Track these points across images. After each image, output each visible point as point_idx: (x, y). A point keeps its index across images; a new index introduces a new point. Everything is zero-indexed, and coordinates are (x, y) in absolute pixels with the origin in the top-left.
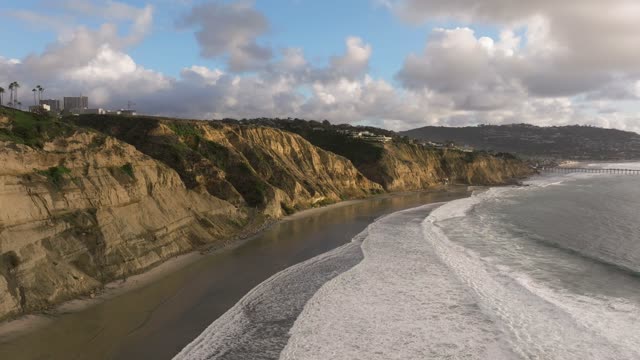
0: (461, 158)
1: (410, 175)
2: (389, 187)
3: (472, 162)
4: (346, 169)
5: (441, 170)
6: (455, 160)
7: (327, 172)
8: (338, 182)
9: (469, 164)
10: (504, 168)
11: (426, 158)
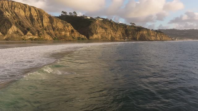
0: (135, 30)
1: (105, 34)
2: (91, 38)
3: (140, 31)
4: (64, 27)
5: (125, 34)
6: (132, 30)
7: (52, 27)
8: (57, 32)
9: (138, 32)
10: (156, 36)
11: (118, 29)
